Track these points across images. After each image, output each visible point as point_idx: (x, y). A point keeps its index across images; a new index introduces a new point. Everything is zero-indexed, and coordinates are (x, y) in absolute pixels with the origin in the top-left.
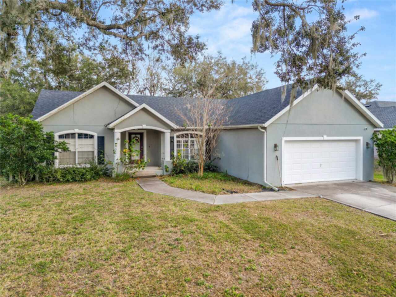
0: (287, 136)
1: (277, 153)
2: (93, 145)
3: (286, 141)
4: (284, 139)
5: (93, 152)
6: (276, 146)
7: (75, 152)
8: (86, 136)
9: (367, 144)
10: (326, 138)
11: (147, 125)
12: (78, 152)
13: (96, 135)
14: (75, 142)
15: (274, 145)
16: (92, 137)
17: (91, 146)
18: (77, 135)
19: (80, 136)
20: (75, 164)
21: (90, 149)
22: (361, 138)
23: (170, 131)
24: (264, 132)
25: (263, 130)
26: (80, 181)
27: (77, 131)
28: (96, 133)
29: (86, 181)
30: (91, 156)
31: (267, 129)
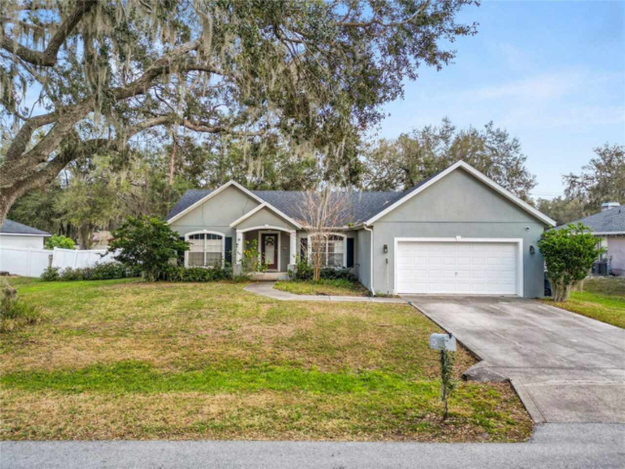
0: (402, 235)
1: (388, 256)
2: (221, 246)
3: (399, 242)
4: (396, 239)
5: (221, 253)
6: (385, 247)
7: (203, 253)
8: (214, 237)
9: (532, 248)
10: (459, 239)
11: (270, 225)
12: (207, 253)
13: (223, 236)
14: (204, 243)
15: (382, 246)
16: (220, 238)
17: (218, 247)
18: (206, 236)
19: (209, 236)
20: (203, 264)
21: (219, 251)
22: (520, 241)
23: (295, 231)
24: (370, 232)
25: (369, 229)
26: (199, 281)
27: (205, 231)
28: (223, 233)
29: (206, 281)
30: (218, 258)
31: (374, 228)
